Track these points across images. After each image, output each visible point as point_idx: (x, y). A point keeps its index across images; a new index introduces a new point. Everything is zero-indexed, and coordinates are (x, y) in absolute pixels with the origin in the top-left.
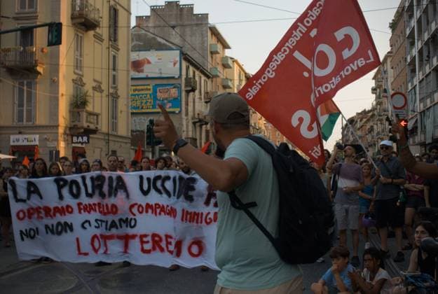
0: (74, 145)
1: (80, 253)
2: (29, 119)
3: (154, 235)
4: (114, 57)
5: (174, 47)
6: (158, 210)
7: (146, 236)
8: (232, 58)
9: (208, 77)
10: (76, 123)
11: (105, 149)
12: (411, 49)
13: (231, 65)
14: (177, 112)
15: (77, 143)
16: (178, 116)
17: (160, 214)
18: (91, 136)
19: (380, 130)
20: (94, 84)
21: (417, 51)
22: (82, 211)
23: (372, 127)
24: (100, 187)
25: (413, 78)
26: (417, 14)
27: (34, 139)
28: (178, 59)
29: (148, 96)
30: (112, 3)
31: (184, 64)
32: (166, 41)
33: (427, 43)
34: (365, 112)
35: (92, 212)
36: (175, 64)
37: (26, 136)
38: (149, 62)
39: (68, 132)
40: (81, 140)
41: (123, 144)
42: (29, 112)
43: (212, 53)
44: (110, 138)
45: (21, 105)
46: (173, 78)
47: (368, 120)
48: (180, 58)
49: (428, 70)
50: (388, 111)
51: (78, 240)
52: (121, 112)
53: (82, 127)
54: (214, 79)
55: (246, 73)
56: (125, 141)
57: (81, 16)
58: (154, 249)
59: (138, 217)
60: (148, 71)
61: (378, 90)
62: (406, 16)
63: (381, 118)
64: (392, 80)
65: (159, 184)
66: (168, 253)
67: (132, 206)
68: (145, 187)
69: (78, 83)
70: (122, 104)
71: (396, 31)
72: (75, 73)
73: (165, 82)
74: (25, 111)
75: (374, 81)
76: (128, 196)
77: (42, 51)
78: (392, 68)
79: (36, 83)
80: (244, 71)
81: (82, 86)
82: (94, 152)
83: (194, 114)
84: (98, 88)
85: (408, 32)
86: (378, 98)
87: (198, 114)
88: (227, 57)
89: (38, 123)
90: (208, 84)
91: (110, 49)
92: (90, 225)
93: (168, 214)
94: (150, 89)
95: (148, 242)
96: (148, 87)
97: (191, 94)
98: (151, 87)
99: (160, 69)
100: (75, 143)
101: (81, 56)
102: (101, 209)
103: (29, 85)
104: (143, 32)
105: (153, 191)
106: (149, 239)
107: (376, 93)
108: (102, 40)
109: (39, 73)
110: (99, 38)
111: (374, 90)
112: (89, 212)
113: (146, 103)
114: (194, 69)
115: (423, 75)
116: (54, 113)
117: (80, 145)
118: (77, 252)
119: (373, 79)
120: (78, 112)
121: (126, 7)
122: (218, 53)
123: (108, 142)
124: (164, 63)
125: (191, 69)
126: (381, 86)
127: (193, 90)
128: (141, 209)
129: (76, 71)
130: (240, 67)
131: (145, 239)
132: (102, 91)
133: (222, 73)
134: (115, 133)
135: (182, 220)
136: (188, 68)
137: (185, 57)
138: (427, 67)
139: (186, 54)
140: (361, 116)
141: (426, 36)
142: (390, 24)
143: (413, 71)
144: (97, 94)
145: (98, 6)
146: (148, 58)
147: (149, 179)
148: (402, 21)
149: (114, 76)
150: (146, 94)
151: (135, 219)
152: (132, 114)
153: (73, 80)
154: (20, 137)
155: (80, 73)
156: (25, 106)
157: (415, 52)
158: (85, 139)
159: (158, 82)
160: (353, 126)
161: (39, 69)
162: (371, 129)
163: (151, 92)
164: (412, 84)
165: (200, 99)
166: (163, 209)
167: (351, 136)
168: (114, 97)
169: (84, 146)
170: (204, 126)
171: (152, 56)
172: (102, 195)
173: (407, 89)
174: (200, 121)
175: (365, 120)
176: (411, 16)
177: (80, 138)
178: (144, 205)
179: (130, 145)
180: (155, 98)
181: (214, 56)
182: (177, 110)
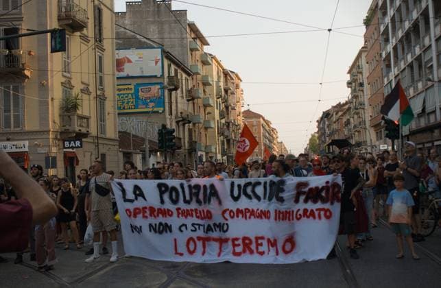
0: (65, 150)
1: (176, 253)
2: (17, 124)
3: (245, 239)
4: (100, 58)
5: (155, 45)
6: (248, 215)
7: (237, 239)
8: (210, 55)
9: (189, 74)
10: (67, 127)
11: (95, 153)
12: (386, 45)
13: (210, 62)
14: (161, 112)
15: (69, 148)
16: (161, 116)
17: (250, 218)
18: (84, 140)
19: (356, 123)
20: (82, 87)
21: (392, 47)
22: (180, 216)
23: (348, 120)
24: (197, 195)
25: (388, 73)
26: (391, 12)
27: (24, 145)
28: (160, 57)
29: (130, 95)
30: (96, 2)
31: (166, 62)
32: (146, 38)
33: (401, 41)
34: (339, 106)
35: (189, 217)
36: (156, 63)
37: (15, 143)
38: (129, 61)
39: (59, 137)
40: (74, 145)
41: (112, 147)
42: (17, 118)
43: (192, 50)
44: (100, 141)
45: (7, 110)
46: (155, 77)
47: (345, 113)
48: (162, 57)
49: (402, 66)
50: (364, 105)
51: (175, 240)
52: (108, 114)
53: (74, 132)
54: (194, 77)
55: (223, 69)
56: (112, 143)
57: (68, 17)
58: (244, 251)
59: (230, 222)
60: (128, 70)
61: (354, 84)
62: (379, 14)
63: (357, 111)
64: (368, 75)
65: (249, 190)
66: (258, 255)
67: (224, 212)
68: (236, 193)
69: (67, 86)
70: (109, 106)
71: (370, 27)
72: (64, 76)
73: (146, 81)
74: (12, 116)
75: (349, 75)
76: (220, 203)
77: (29, 53)
78: (367, 63)
79: (23, 87)
80: (222, 67)
81: (71, 89)
82: (84, 156)
83: (177, 113)
84: (86, 91)
85: (382, 28)
86: (354, 91)
87: (181, 113)
88: (205, 53)
89: (27, 128)
90: (189, 81)
91: (97, 49)
92: (186, 228)
93: (258, 217)
94: (131, 89)
95: (239, 245)
96: (129, 86)
97: (173, 92)
98: (132, 87)
99: (141, 68)
100: (66, 148)
101: (68, 57)
102: (198, 215)
103: (16, 89)
104: (122, 29)
105: (243, 197)
106: (240, 242)
107: (351, 87)
108: (88, 41)
109: (28, 77)
110: (85, 39)
111: (349, 84)
112: (186, 217)
113: (128, 103)
114: (176, 68)
115: (398, 70)
116: (44, 118)
117: (71, 150)
118: (174, 252)
119: (348, 73)
120: (69, 117)
121: (110, 7)
122: (198, 50)
123: (97, 145)
124: (145, 62)
125: (173, 67)
126: (357, 80)
127: (176, 89)
128: (232, 214)
129: (65, 74)
130: (219, 64)
131: (236, 243)
132: (89, 94)
133: (202, 70)
134: (104, 136)
135: (276, 219)
136: (169, 66)
137: (167, 55)
138: (402, 63)
139: (168, 52)
140: (336, 109)
141: (400, 34)
142: (364, 20)
143: (389, 66)
144: (85, 97)
145: (83, 6)
146: (128, 56)
147: (239, 186)
148: (375, 18)
149: (101, 78)
150: (128, 94)
151: (227, 224)
152: (119, 114)
153: (62, 83)
154: (8, 144)
155: (68, 75)
156: (12, 111)
157: (390, 48)
158: (78, 143)
159: (140, 81)
160: (328, 120)
161: (27, 73)
162: (348, 123)
163: (133, 91)
164: (388, 79)
165: (182, 97)
166: (252, 213)
167: (327, 129)
168: (101, 99)
169: (75, 150)
170: (187, 125)
171: (133, 54)
172: (199, 202)
173: (383, 83)
174: (184, 120)
175: (340, 113)
176: (385, 14)
177: (72, 142)
178: (235, 210)
179: (118, 147)
180: (137, 97)
181: (193, 53)
182: (161, 110)
